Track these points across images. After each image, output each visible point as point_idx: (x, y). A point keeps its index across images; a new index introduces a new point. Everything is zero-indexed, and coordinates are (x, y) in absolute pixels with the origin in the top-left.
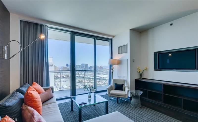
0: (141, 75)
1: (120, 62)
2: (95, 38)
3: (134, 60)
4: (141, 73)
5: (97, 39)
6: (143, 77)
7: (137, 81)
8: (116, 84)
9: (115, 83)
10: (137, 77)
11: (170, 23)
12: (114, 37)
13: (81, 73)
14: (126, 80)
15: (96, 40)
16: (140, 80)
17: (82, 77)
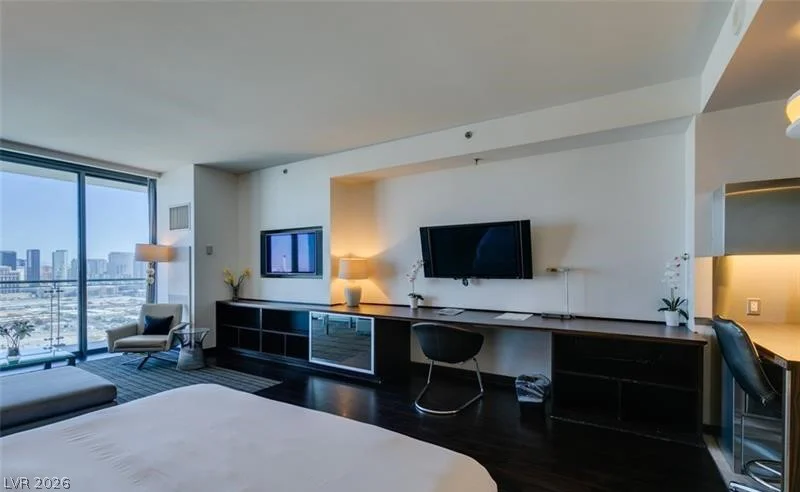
0: (236, 290)
1: (173, 255)
2: (83, 173)
3: (212, 250)
4: (236, 284)
5: (87, 175)
6: (240, 296)
7: (221, 307)
8: (148, 318)
9: (147, 314)
10: (225, 296)
11: (284, 167)
12: (160, 174)
13: (108, 300)
14: (186, 306)
15: (86, 178)
16: (232, 304)
17: (112, 321)
